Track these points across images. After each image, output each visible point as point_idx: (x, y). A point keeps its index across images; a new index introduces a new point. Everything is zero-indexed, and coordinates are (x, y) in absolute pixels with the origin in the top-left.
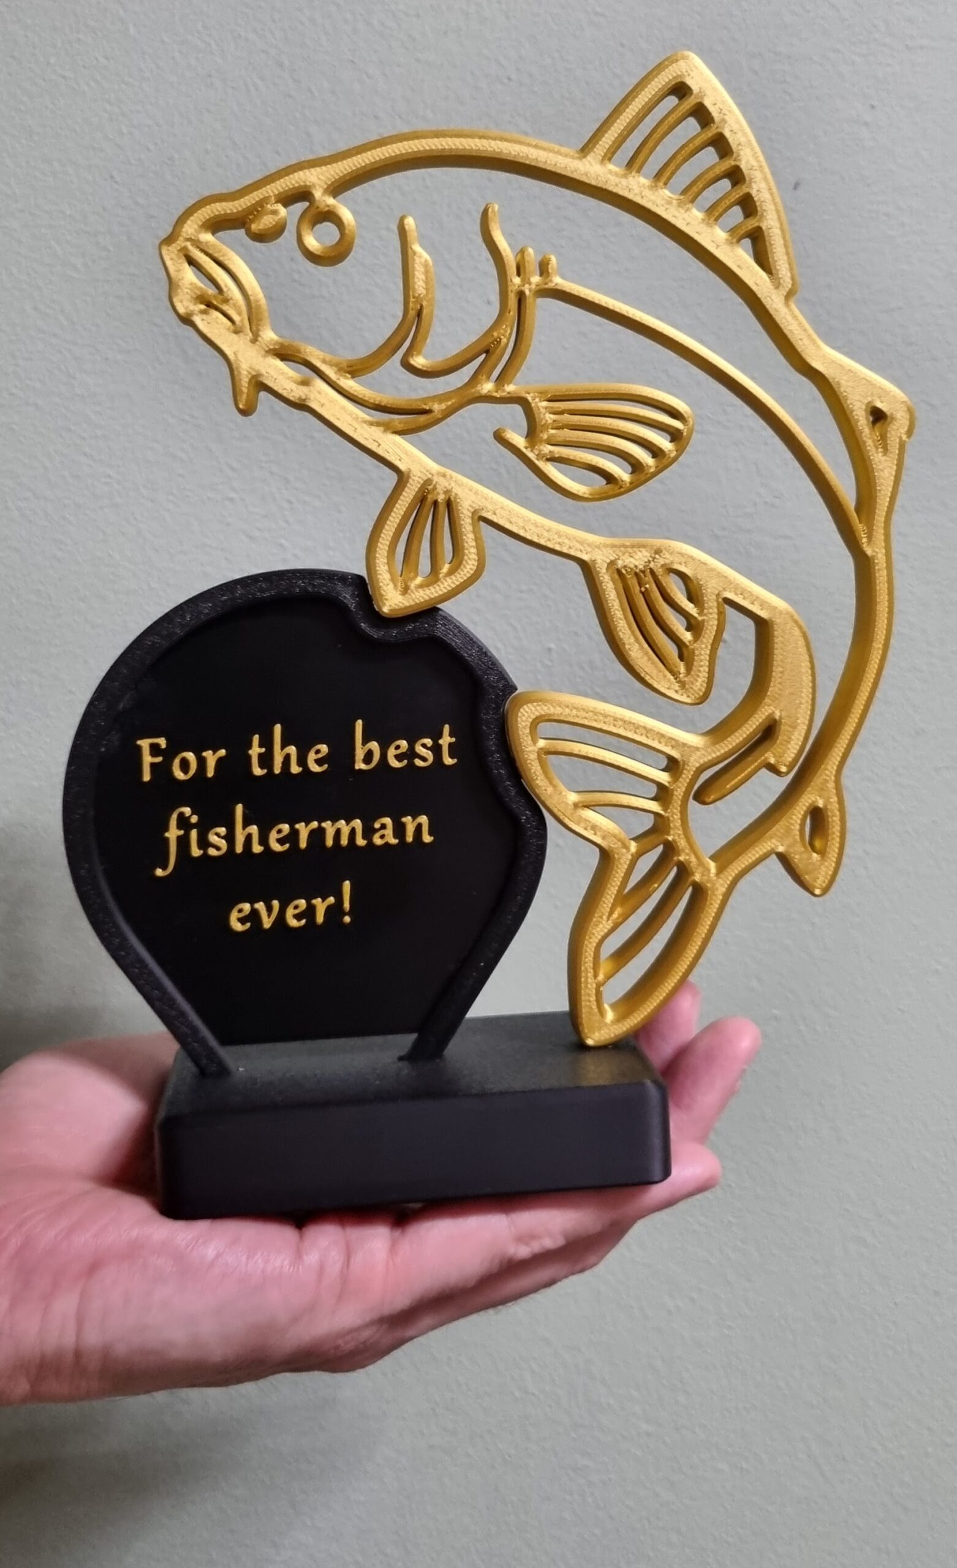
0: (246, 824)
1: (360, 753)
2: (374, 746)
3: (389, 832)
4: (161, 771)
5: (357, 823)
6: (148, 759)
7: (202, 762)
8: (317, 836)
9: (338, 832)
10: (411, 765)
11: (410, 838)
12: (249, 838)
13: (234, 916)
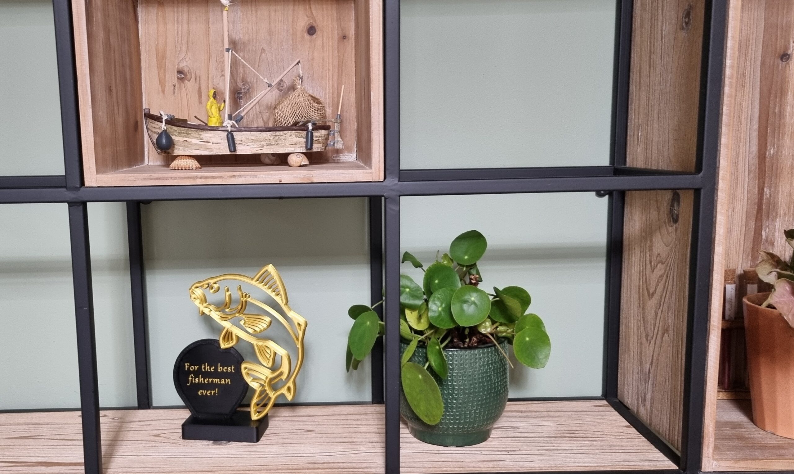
0: (201, 378)
1: (219, 369)
2: (221, 368)
3: (224, 381)
4: (189, 369)
5: (219, 380)
6: (187, 367)
7: (195, 368)
8: (212, 381)
9: (215, 381)
10: (227, 371)
11: (227, 382)
12: (202, 381)
13: (199, 393)
